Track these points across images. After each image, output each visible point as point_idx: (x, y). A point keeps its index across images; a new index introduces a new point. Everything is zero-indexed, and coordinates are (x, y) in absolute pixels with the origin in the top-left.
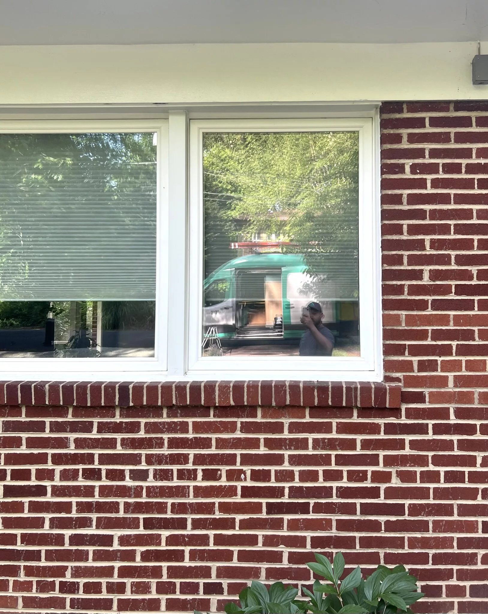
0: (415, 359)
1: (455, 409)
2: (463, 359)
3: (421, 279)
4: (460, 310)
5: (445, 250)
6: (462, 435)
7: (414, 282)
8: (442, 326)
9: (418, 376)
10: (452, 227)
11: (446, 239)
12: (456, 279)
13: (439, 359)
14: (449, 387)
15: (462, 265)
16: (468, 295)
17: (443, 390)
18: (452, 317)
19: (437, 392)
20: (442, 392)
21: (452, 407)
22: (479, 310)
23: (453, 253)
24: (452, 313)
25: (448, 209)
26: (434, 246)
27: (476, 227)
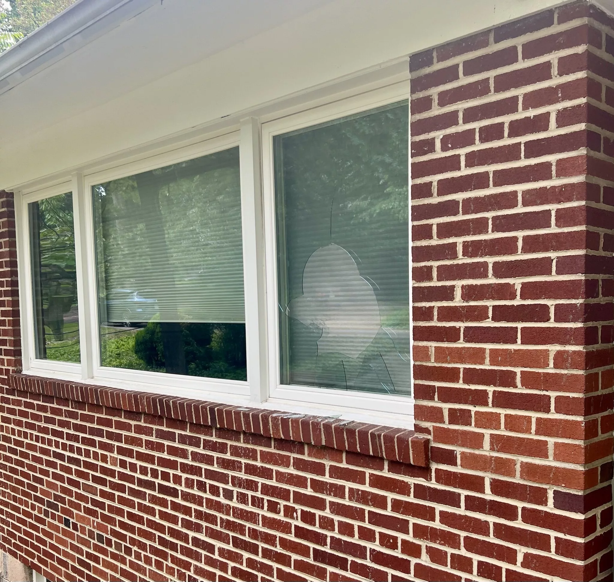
0: (446, 407)
1: (491, 481)
2: (503, 412)
3: (452, 299)
4: (498, 342)
5: (481, 256)
6: (500, 517)
7: (445, 304)
8: (475, 364)
9: (448, 430)
10: (490, 222)
11: (482, 240)
12: (494, 298)
13: (473, 409)
14: (485, 448)
15: (501, 277)
16: (508, 321)
17: (477, 452)
18: (488, 352)
19: (470, 453)
20: (477, 455)
21: (488, 477)
22: (522, 343)
23: (491, 260)
24: (488, 346)
25: (485, 196)
26: (468, 252)
27: (521, 218)
